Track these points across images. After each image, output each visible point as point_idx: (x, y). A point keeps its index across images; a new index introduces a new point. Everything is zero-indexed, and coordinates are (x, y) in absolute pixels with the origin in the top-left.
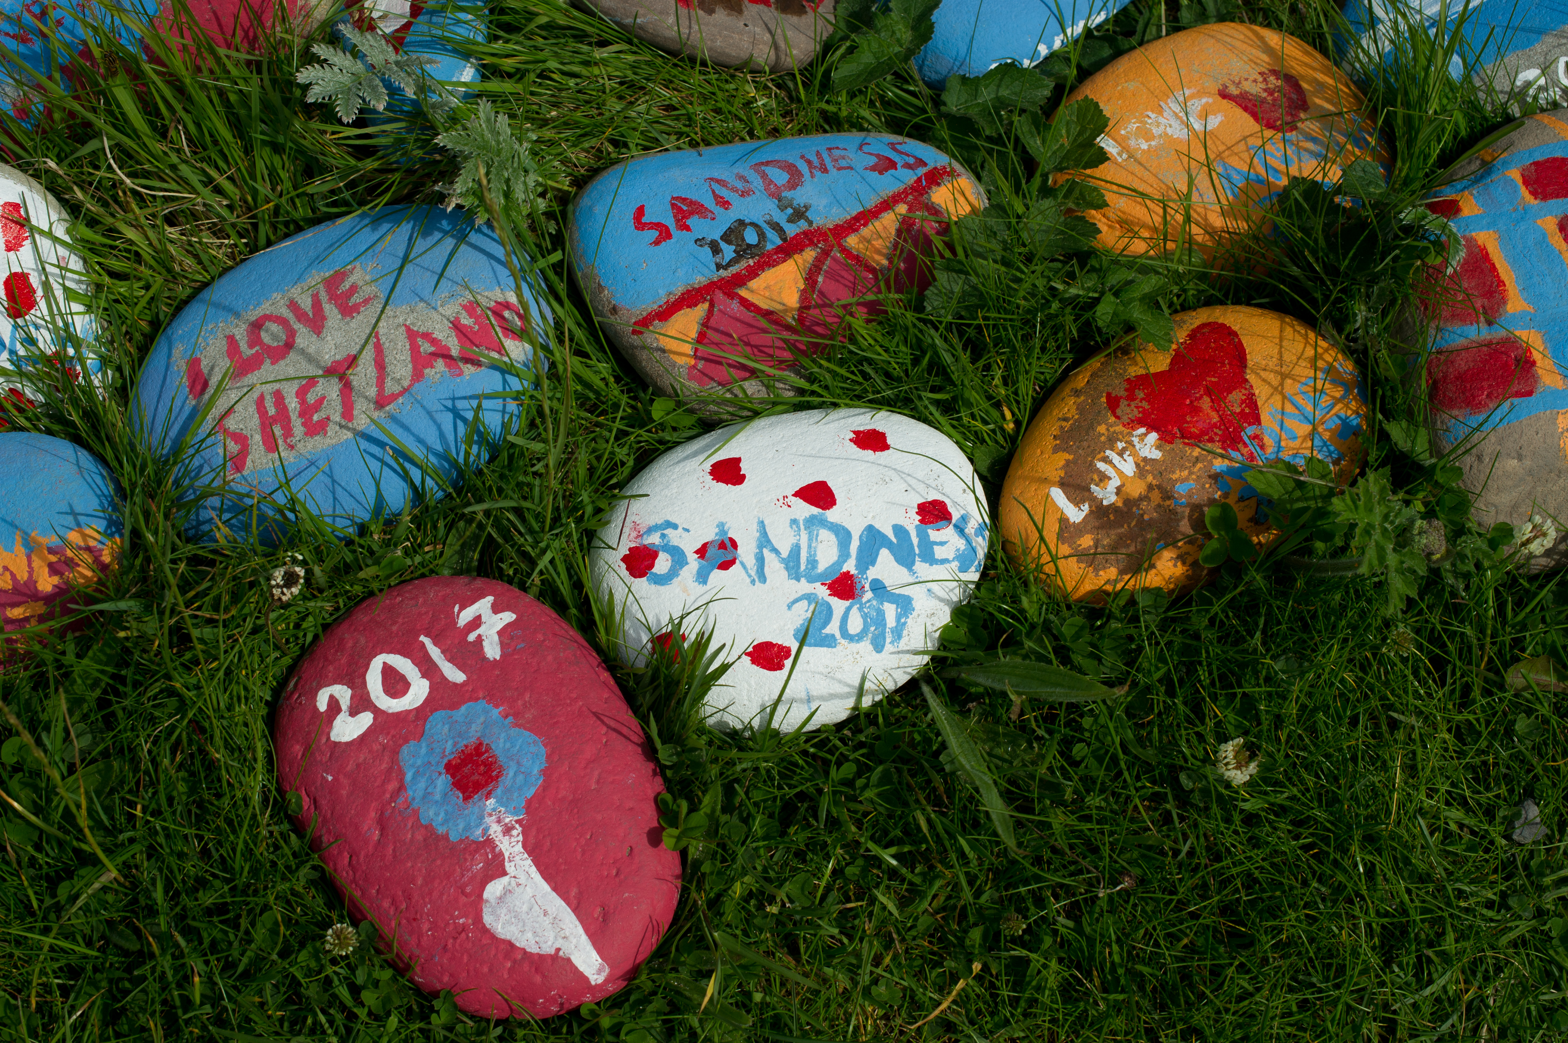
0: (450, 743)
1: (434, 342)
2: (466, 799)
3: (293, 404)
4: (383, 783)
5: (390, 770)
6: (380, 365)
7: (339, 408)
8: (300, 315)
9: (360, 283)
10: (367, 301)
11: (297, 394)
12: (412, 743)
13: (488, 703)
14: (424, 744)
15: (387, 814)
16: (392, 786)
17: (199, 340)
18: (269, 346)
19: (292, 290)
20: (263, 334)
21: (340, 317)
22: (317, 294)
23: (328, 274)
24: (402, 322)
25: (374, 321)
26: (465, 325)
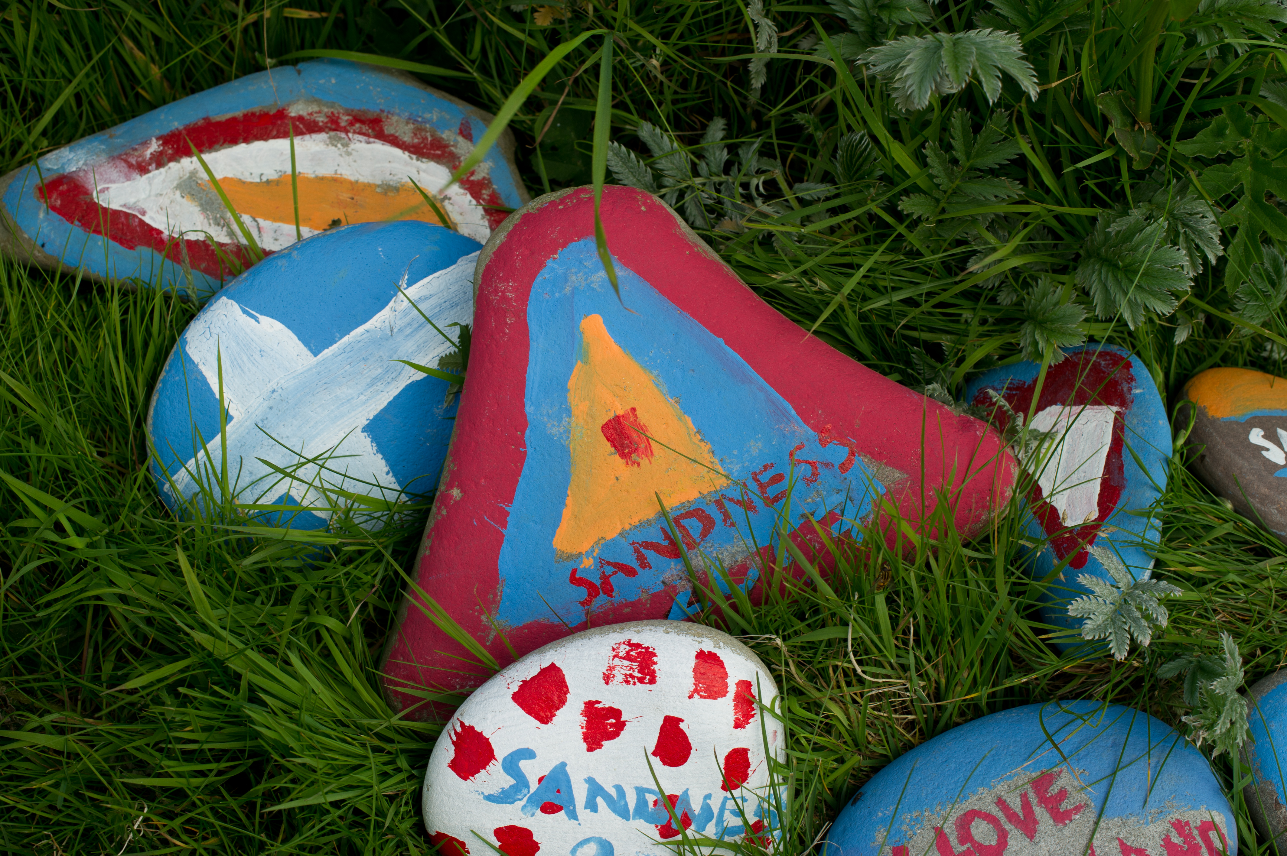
8: (1011, 816)
9: (1069, 789)
10: (1078, 809)
17: (904, 828)
18: (980, 845)
19: (999, 787)
20: (973, 831)
21: (1051, 822)
22: (1026, 794)
23: (1035, 774)
24: (1115, 835)
25: (1087, 831)
26: (1175, 844)
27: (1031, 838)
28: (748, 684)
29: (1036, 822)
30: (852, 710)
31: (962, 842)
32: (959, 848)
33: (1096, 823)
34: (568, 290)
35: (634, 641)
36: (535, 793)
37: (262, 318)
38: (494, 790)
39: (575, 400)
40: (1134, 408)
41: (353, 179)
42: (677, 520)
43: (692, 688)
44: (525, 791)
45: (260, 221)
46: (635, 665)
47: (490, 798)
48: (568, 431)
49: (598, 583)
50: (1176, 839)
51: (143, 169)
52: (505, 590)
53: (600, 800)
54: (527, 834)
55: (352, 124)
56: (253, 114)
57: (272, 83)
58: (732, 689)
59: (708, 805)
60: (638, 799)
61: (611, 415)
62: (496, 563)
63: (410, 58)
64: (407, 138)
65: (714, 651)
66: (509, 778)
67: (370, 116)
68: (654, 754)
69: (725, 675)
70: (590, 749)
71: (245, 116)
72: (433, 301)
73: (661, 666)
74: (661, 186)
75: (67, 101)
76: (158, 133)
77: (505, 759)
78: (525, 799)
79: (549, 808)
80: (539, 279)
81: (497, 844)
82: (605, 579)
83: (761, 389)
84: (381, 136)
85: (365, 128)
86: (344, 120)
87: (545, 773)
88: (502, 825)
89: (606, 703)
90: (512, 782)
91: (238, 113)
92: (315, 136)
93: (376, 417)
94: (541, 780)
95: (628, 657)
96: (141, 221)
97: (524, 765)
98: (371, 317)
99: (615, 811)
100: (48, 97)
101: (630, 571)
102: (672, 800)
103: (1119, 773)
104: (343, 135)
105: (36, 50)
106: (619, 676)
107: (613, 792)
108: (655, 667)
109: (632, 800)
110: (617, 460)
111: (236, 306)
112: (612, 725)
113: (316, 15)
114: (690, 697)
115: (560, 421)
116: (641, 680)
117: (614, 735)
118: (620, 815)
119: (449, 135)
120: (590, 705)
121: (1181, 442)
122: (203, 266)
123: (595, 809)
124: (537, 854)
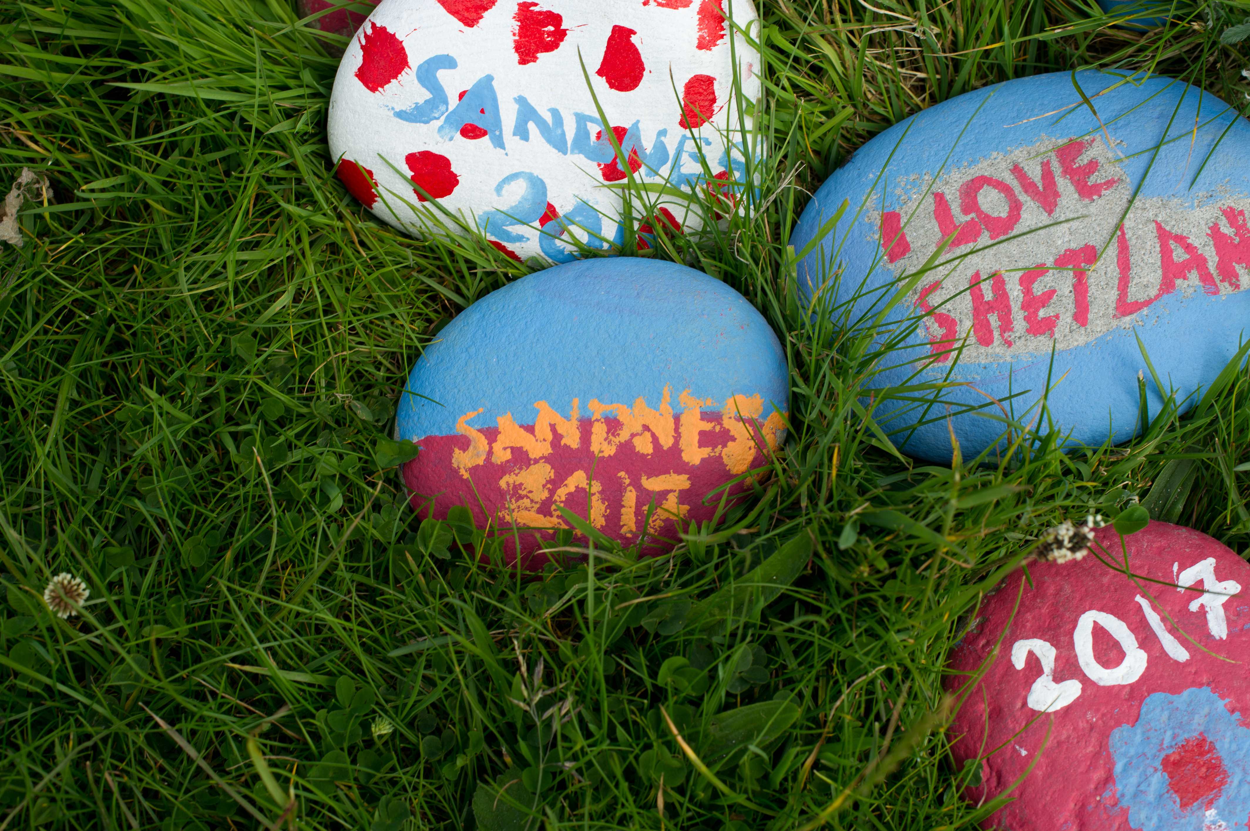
0: (1169, 734)
1: (1189, 248)
2: (1183, 806)
3: (1015, 292)
4: (1088, 770)
5: (1097, 755)
6: (1124, 264)
7: (1072, 308)
8: (1028, 186)
9: (1101, 160)
10: (1110, 183)
11: (1022, 281)
12: (1125, 727)
13: (1214, 691)
14: (1139, 730)
15: (1090, 808)
16: (1098, 775)
17: (898, 191)
18: (987, 216)
19: (1017, 152)
20: (981, 199)
21: (1076, 196)
22: (1048, 162)
23: (1062, 141)
24: (1152, 218)
25: (1119, 210)
26: (1225, 235)
30: (847, 54)
32: (961, 218)
33: (1131, 202)
36: (453, 112)
38: (406, 105)
44: (442, 108)
47: (401, 115)
50: (1226, 229)
53: (531, 126)
54: (444, 163)
59: (662, 143)
60: (578, 129)
66: (424, 90)
68: (600, 73)
70: (523, 62)
77: (420, 67)
78: (443, 118)
79: (471, 132)
81: (410, 174)
87: (467, 86)
88: (415, 150)
89: (544, 7)
90: (428, 95)
94: (461, 96)
97: (443, 75)
99: (549, 141)
102: (620, 133)
103: (1163, 148)
107: (548, 118)
109: (570, 130)
112: (550, 34)
117: (551, 47)
118: (555, 147)
120: (524, 8)
123: (525, 137)
124: (456, 189)
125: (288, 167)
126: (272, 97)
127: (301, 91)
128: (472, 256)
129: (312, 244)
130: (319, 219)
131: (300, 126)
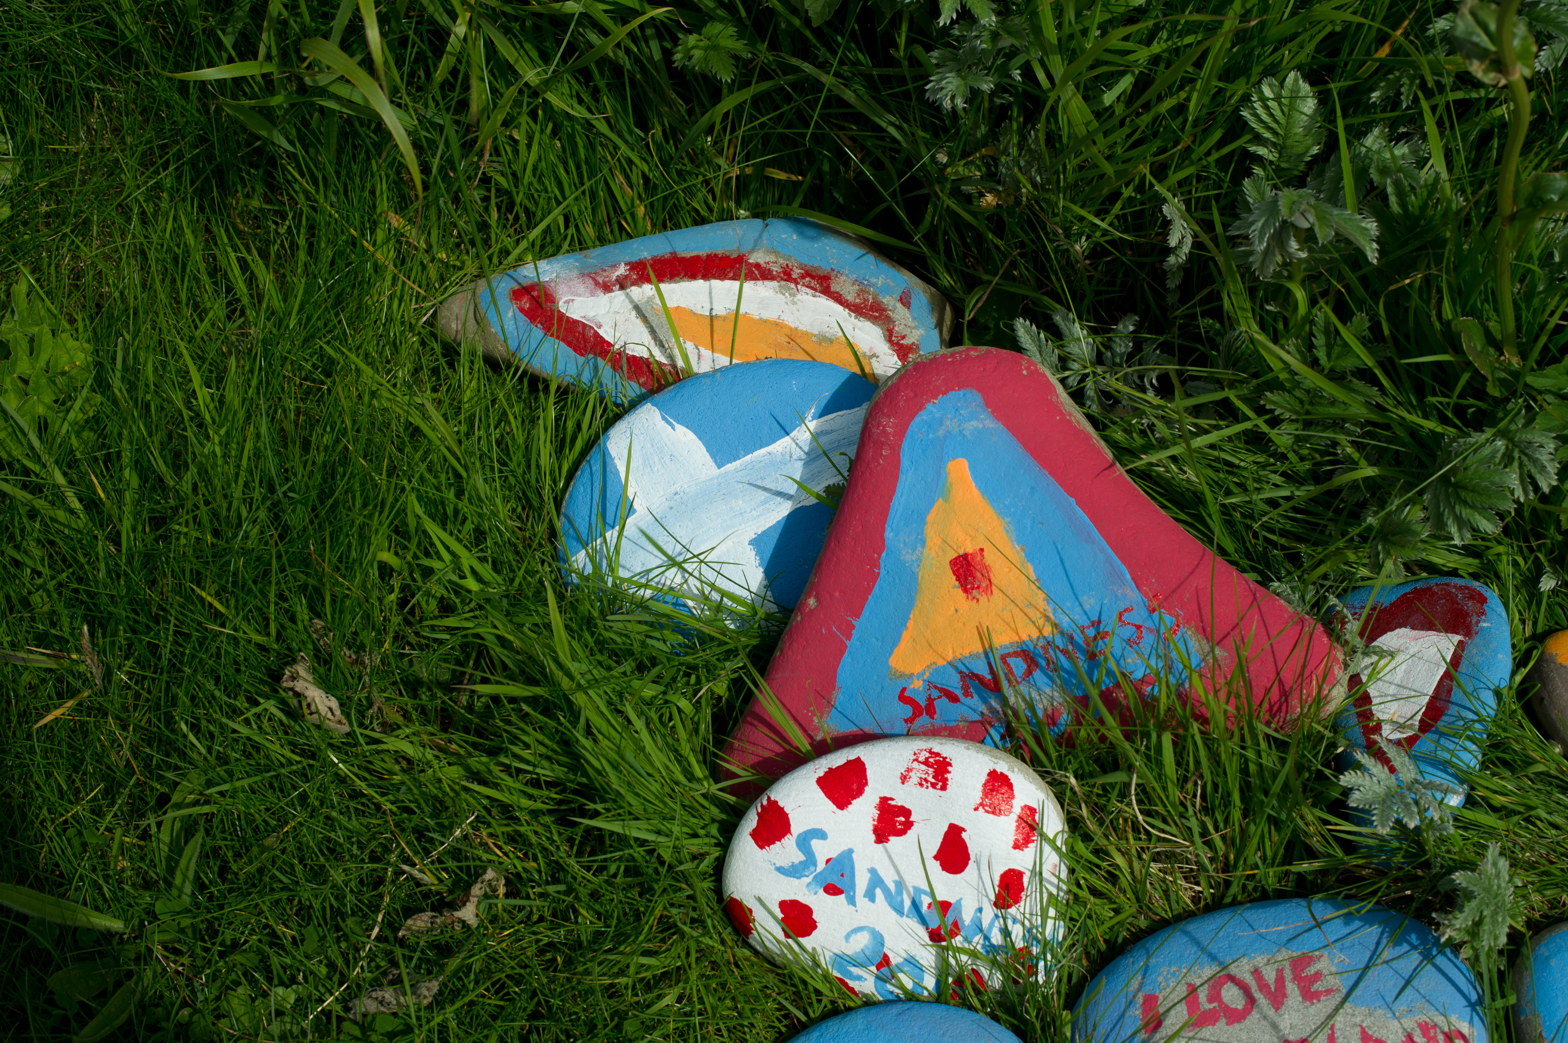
8: (1263, 986)
9: (1325, 972)
10: (1329, 992)
17: (1160, 979)
18: (1227, 1006)
19: (1259, 958)
20: (1223, 993)
21: (1300, 998)
22: (1282, 969)
23: (1296, 954)
27: (1277, 1009)
28: (1032, 811)
29: (1285, 996)
30: (1136, 865)
31: (1210, 1000)
32: (1206, 1005)
34: (941, 433)
35: (935, 750)
36: (820, 873)
37: (677, 426)
38: (785, 863)
39: (931, 533)
40: (1477, 639)
41: (793, 325)
42: (1003, 658)
43: (979, 801)
44: (812, 869)
45: (702, 349)
46: (931, 770)
47: (780, 870)
48: (919, 560)
49: (923, 703)
51: (607, 288)
52: (840, 698)
53: (878, 891)
54: (807, 910)
55: (803, 277)
56: (716, 256)
57: (740, 232)
58: (1017, 810)
59: (978, 918)
60: (914, 898)
61: (962, 552)
62: (835, 671)
63: (868, 226)
64: (850, 298)
65: (1006, 772)
66: (800, 853)
67: (821, 273)
68: (936, 858)
69: (1012, 797)
70: (878, 841)
71: (708, 256)
72: (833, 436)
73: (954, 776)
74: (1065, 368)
75: (555, 220)
76: (628, 259)
77: (799, 835)
78: (811, 877)
79: (832, 890)
80: (917, 419)
81: (780, 916)
82: (931, 701)
83: (1102, 551)
84: (827, 292)
85: (813, 283)
86: (796, 273)
87: (833, 855)
88: (787, 898)
89: (898, 802)
90: (802, 858)
91: (703, 252)
92: (766, 282)
93: (764, 532)
94: (828, 861)
95: (926, 763)
96: (596, 333)
97: (816, 844)
98: (774, 441)
99: (891, 905)
100: (539, 214)
101: (954, 699)
102: (945, 906)
103: (1372, 968)
104: (793, 286)
105: (535, 169)
106: (914, 778)
107: (892, 887)
108: (948, 776)
109: (908, 898)
110: (959, 593)
111: (657, 412)
112: (901, 823)
113: (794, 178)
114: (976, 809)
115: (914, 550)
116: (934, 786)
117: (901, 833)
118: (894, 910)
119: (889, 301)
120: (884, 800)
121: (1518, 678)
122: (642, 380)
123: (872, 898)
124: (815, 933)
125: (689, 897)
126: (685, 842)
127: (707, 840)
128: (820, 986)
129: (697, 959)
130: (706, 940)
131: (703, 867)
